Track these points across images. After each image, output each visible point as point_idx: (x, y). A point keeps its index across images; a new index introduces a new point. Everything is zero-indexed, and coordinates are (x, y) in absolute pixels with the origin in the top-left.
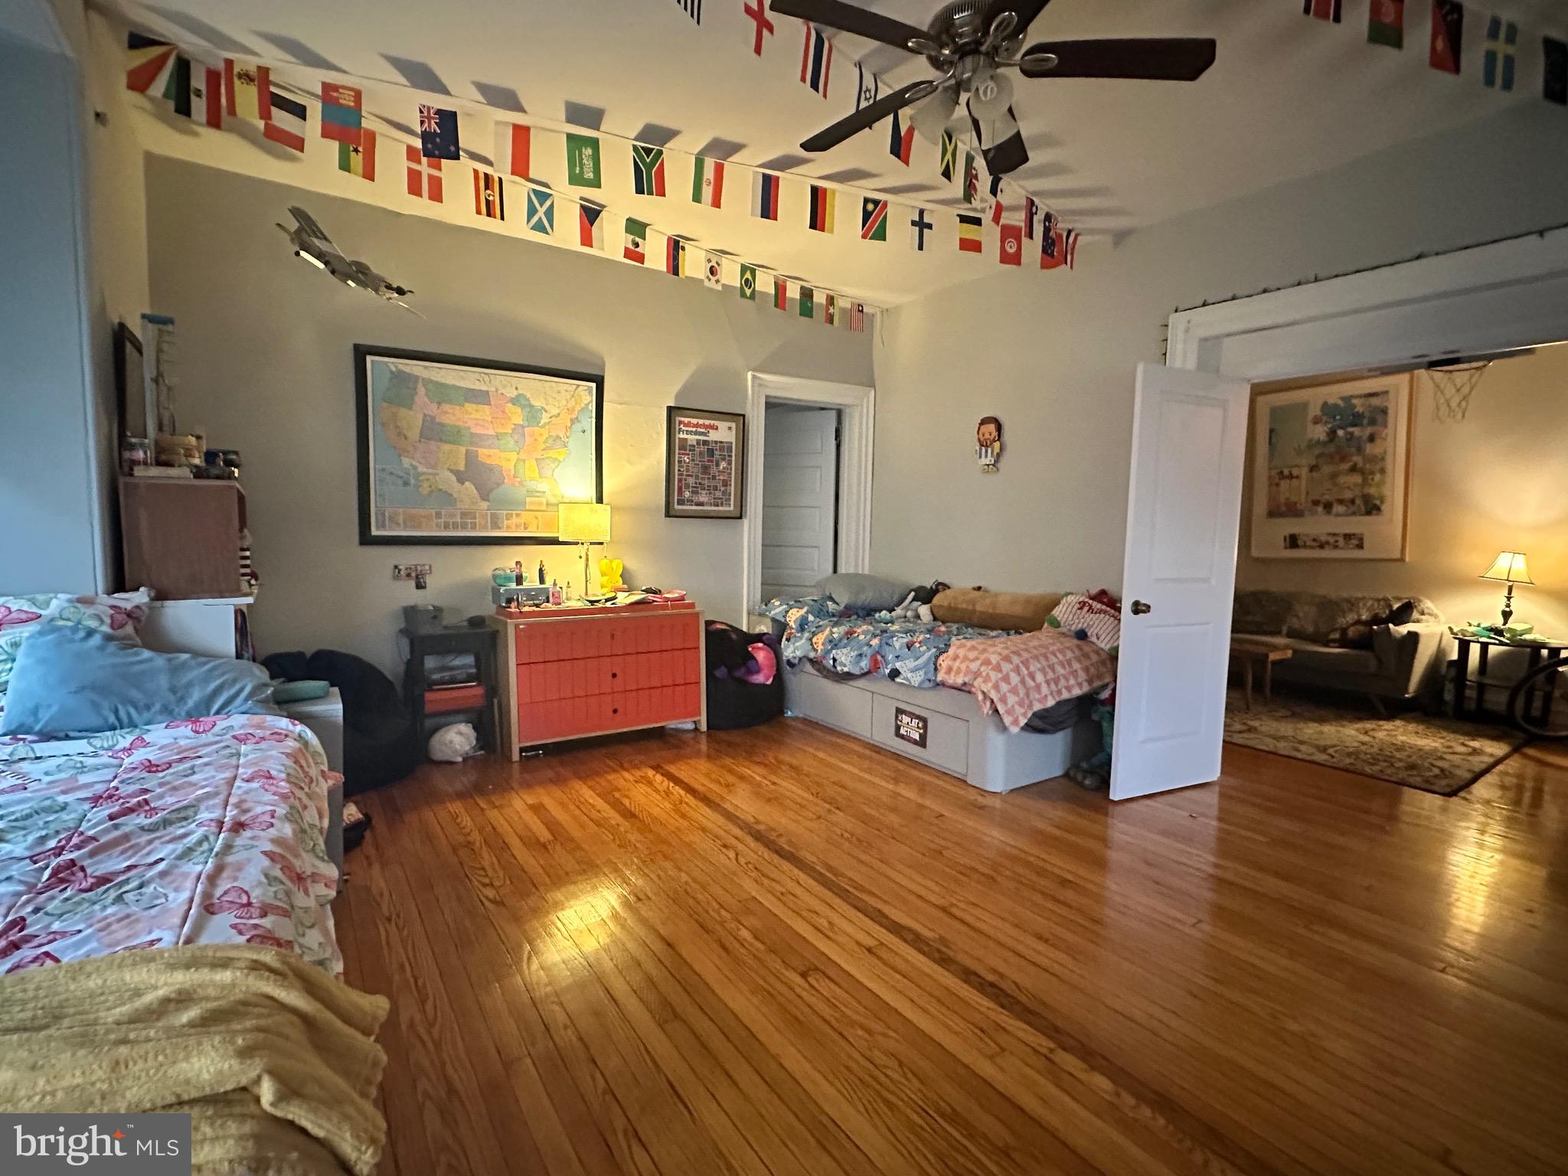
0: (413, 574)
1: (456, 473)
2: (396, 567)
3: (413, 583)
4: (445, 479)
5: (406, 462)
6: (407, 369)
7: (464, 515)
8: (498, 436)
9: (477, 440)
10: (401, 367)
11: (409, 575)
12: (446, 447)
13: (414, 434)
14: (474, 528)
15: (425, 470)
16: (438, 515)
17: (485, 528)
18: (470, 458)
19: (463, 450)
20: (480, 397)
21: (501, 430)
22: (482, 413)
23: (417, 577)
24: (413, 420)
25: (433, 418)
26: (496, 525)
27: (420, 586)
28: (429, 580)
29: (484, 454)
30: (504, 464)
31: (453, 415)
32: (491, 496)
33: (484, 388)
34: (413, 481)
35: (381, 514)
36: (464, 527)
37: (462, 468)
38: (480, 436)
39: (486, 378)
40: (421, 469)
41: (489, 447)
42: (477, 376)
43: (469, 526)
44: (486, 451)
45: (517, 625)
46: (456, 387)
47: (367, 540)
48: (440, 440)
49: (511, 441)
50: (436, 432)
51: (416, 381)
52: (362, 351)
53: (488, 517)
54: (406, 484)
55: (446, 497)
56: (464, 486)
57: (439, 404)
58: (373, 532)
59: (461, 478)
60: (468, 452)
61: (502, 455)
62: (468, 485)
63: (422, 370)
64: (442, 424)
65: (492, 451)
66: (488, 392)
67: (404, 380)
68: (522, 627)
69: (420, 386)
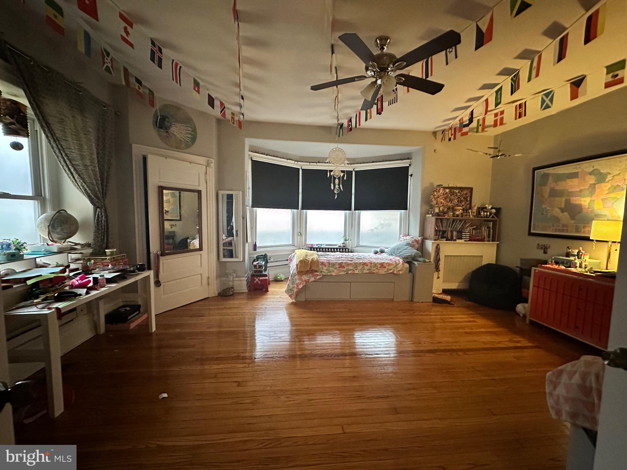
0: (543, 248)
1: (560, 209)
2: (538, 244)
3: (542, 251)
4: (557, 212)
5: (544, 206)
6: (547, 172)
7: (563, 226)
8: (581, 191)
9: (571, 194)
10: (545, 172)
11: (541, 248)
12: (557, 199)
13: (546, 195)
14: (567, 231)
15: (550, 209)
16: (553, 226)
17: (571, 232)
18: (568, 202)
19: (564, 199)
20: (575, 175)
21: (582, 188)
22: (575, 181)
23: (544, 249)
24: (546, 190)
25: (553, 188)
26: (577, 231)
27: (545, 252)
28: (549, 251)
29: (576, 200)
30: (583, 203)
31: (561, 186)
32: (577, 217)
33: (576, 171)
34: (545, 213)
35: (534, 225)
36: (563, 231)
37: (563, 206)
38: (571, 192)
39: (578, 166)
40: (548, 208)
41: (576, 196)
42: (574, 167)
43: (565, 231)
44: (574, 198)
45: (535, 270)
46: (564, 174)
47: (530, 234)
48: (555, 196)
49: (587, 192)
50: (554, 193)
51: (549, 175)
52: (535, 169)
53: (574, 227)
54: (543, 214)
55: (557, 219)
56: (564, 214)
57: (556, 182)
58: (532, 231)
59: (563, 211)
60: (566, 199)
61: (583, 199)
62: (565, 213)
63: (551, 170)
64: (557, 190)
65: (577, 198)
66: (578, 173)
67: (547, 175)
68: (536, 271)
69: (550, 177)
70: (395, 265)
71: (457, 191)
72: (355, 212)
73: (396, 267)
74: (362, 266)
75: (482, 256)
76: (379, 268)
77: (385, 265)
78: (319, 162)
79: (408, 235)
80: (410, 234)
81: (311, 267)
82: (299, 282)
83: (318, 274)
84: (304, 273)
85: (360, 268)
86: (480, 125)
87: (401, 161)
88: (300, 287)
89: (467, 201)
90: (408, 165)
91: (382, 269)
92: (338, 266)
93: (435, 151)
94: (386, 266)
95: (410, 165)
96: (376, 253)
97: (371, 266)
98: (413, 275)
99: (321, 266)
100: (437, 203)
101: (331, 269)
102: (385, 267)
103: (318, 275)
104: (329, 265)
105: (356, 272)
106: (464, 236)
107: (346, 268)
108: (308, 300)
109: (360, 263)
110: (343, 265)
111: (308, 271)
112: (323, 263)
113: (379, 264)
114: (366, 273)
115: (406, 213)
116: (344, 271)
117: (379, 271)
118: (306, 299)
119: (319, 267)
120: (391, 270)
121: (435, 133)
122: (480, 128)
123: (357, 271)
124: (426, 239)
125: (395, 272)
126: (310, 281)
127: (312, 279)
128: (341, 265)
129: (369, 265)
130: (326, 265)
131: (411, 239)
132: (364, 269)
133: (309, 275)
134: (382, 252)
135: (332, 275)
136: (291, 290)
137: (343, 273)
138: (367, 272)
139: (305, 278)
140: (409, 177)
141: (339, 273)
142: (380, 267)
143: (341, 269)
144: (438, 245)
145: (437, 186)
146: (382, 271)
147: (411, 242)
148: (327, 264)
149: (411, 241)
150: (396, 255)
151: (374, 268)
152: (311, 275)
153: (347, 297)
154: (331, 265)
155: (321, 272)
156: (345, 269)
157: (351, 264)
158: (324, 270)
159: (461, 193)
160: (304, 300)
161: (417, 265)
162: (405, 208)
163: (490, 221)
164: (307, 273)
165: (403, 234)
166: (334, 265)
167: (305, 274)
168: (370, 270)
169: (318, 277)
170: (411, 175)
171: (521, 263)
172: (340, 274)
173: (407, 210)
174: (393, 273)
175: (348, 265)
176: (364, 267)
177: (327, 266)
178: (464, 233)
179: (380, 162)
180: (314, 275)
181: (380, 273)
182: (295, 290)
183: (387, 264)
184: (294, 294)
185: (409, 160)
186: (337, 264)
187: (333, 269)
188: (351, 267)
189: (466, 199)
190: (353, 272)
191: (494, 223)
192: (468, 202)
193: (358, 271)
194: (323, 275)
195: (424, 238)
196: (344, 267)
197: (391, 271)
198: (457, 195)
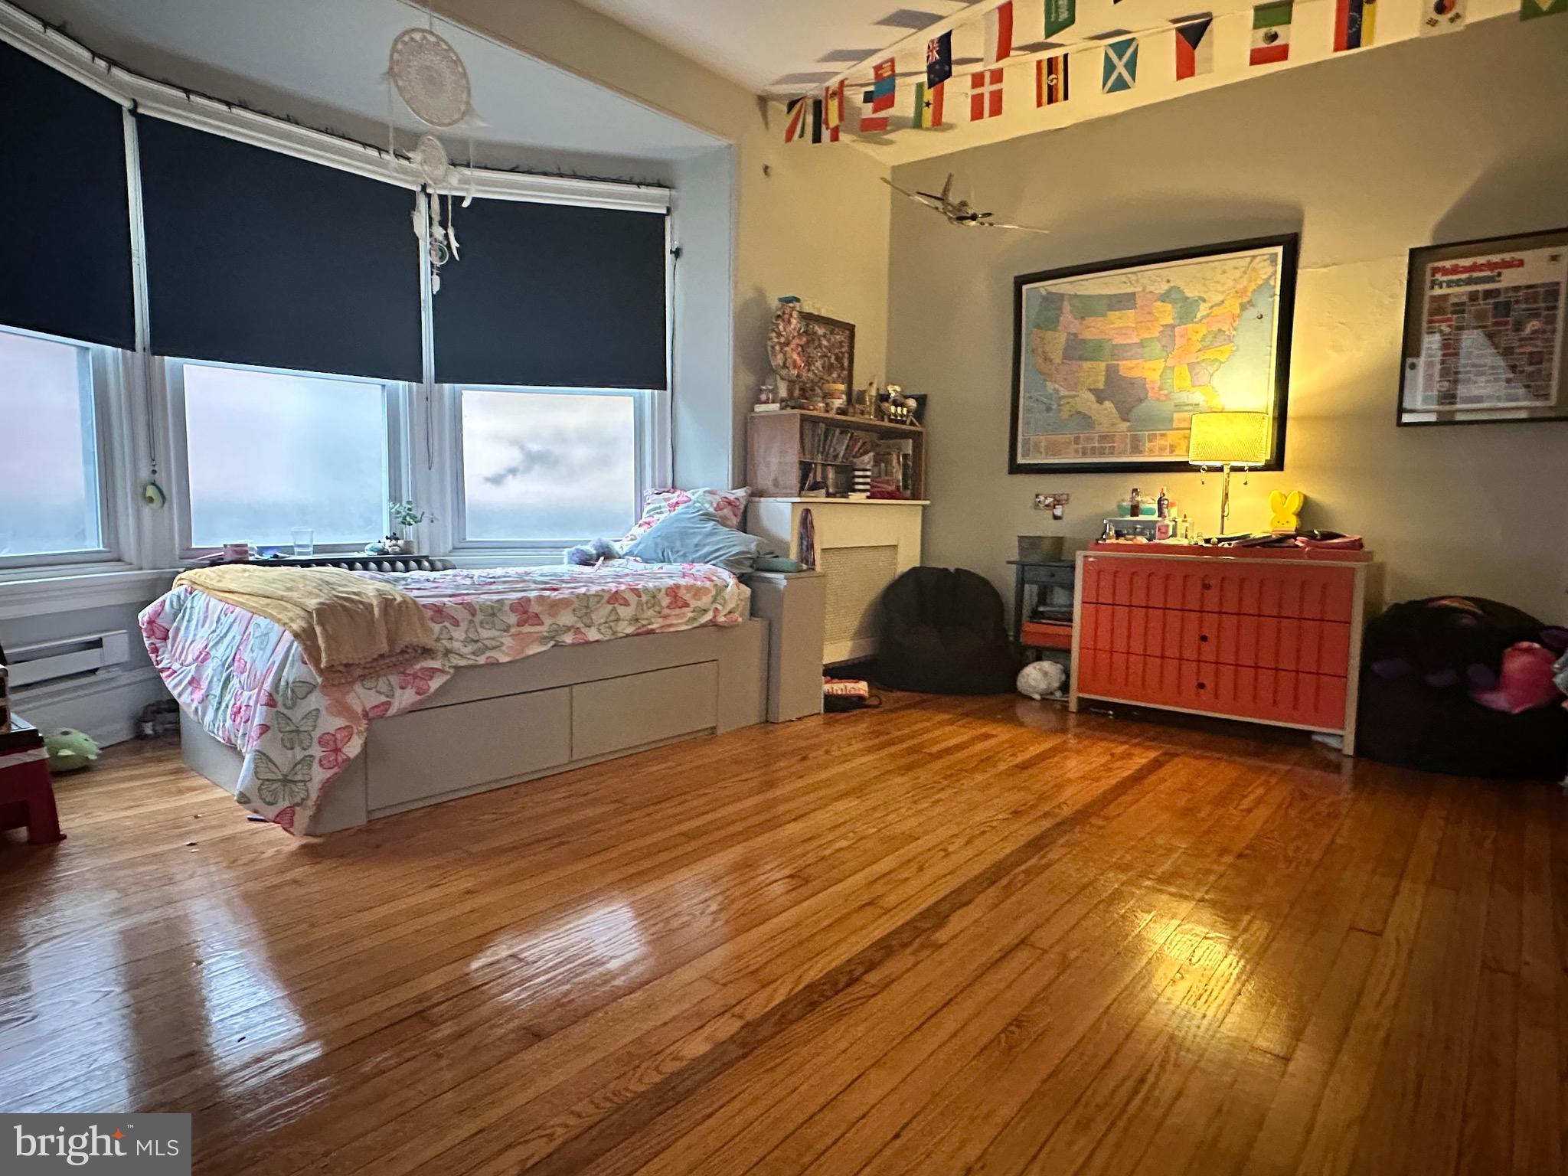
0: (1052, 503)
1: (1094, 391)
2: (1037, 496)
3: (1049, 514)
4: (1085, 400)
5: (1051, 387)
6: (1053, 290)
7: (1102, 438)
8: (1142, 344)
9: (1119, 352)
10: (1048, 289)
11: (1047, 505)
12: (1087, 365)
13: (1057, 354)
14: (1112, 453)
15: (1067, 393)
16: (1077, 440)
17: (1123, 452)
18: (1112, 373)
19: (1103, 365)
20: (1126, 302)
21: (1147, 336)
22: (1127, 319)
23: (1055, 507)
24: (1057, 341)
25: (1076, 335)
26: (1136, 449)
27: (1058, 517)
28: (1067, 511)
29: (1128, 368)
30: (1148, 375)
31: (1094, 329)
32: (1132, 415)
33: (1130, 290)
34: (1054, 406)
35: (1026, 442)
36: (1102, 452)
37: (1101, 386)
38: (1123, 346)
39: (1133, 278)
40: (1063, 392)
41: (1132, 358)
42: (1124, 278)
43: (1107, 451)
44: (1128, 363)
45: (1086, 557)
46: (1100, 297)
47: (1015, 469)
48: (1081, 358)
49: (1158, 346)
50: (1078, 350)
51: (1062, 300)
52: (1020, 282)
53: (1128, 441)
54: (1049, 409)
55: (1085, 420)
56: (1103, 406)
57: (1083, 318)
58: (1020, 460)
59: (1100, 397)
60: (1108, 367)
61: (1147, 365)
62: (1108, 404)
63: (1068, 286)
64: (1084, 341)
65: (1135, 362)
66: (1134, 294)
67: (1053, 301)
68: (1091, 559)
69: (1066, 304)
70: (714, 592)
71: (820, 331)
72: (441, 389)
73: (720, 600)
74: (610, 607)
75: (895, 547)
76: (666, 611)
77: (682, 593)
78: (243, 106)
79: (674, 487)
80: (678, 484)
81: (391, 642)
82: (340, 722)
83: (436, 664)
84: (358, 672)
85: (600, 614)
86: (928, 104)
87: (633, 189)
88: (353, 748)
89: (842, 368)
90: (664, 211)
91: (677, 611)
92: (512, 619)
93: (766, 169)
94: (687, 597)
95: (669, 210)
96: (587, 561)
97: (639, 604)
98: (770, 625)
99: (436, 628)
100: (785, 366)
101: (485, 634)
102: (686, 605)
103: (433, 672)
104: (473, 614)
105: (593, 635)
106: (861, 480)
107: (548, 621)
108: (381, 814)
109: (598, 596)
110: (535, 608)
111: (382, 656)
112: (439, 611)
113: (663, 591)
114: (628, 635)
115: (662, 400)
116: (544, 640)
117: (668, 622)
118: (369, 812)
119: (432, 631)
120: (705, 611)
121: (763, 100)
122: (928, 114)
123: (594, 630)
124: (761, 494)
125: (721, 619)
126: (393, 710)
127: (405, 698)
128: (525, 612)
129: (632, 599)
130: (459, 617)
131: (709, 497)
132: (618, 620)
133: (382, 681)
134: (606, 554)
135: (498, 664)
136: (286, 781)
137: (535, 649)
138: (630, 630)
139: (363, 697)
140: (669, 257)
141: (522, 651)
142: (668, 607)
143: (527, 629)
144: (808, 511)
145: (781, 300)
146: (681, 622)
147: (711, 510)
148: (462, 615)
149: (712, 504)
150: (685, 556)
151: (651, 612)
152: (394, 679)
153: (558, 757)
154: (479, 617)
155: (447, 652)
156: (544, 629)
157: (565, 603)
158: (457, 645)
159: (829, 340)
160: (361, 820)
161: (785, 582)
162: (658, 382)
163: (905, 435)
164: (372, 669)
165: (653, 486)
166: (493, 612)
167: (363, 678)
168: (637, 620)
169: (435, 684)
170: (677, 253)
171: (1022, 549)
172: (531, 651)
173: (665, 389)
174: (713, 623)
175: (555, 606)
176: (614, 609)
177: (464, 625)
178: (861, 473)
179: (545, 174)
180: (415, 676)
181: (672, 629)
182: (319, 775)
183: (688, 588)
184: (310, 803)
185: (665, 192)
186: (507, 608)
187: (494, 633)
188: (566, 618)
189: (838, 359)
190: (579, 639)
191: (917, 437)
192: (845, 372)
193: (599, 630)
194: (457, 668)
195: (753, 495)
196: (537, 619)
197: (708, 617)
198: (820, 346)
